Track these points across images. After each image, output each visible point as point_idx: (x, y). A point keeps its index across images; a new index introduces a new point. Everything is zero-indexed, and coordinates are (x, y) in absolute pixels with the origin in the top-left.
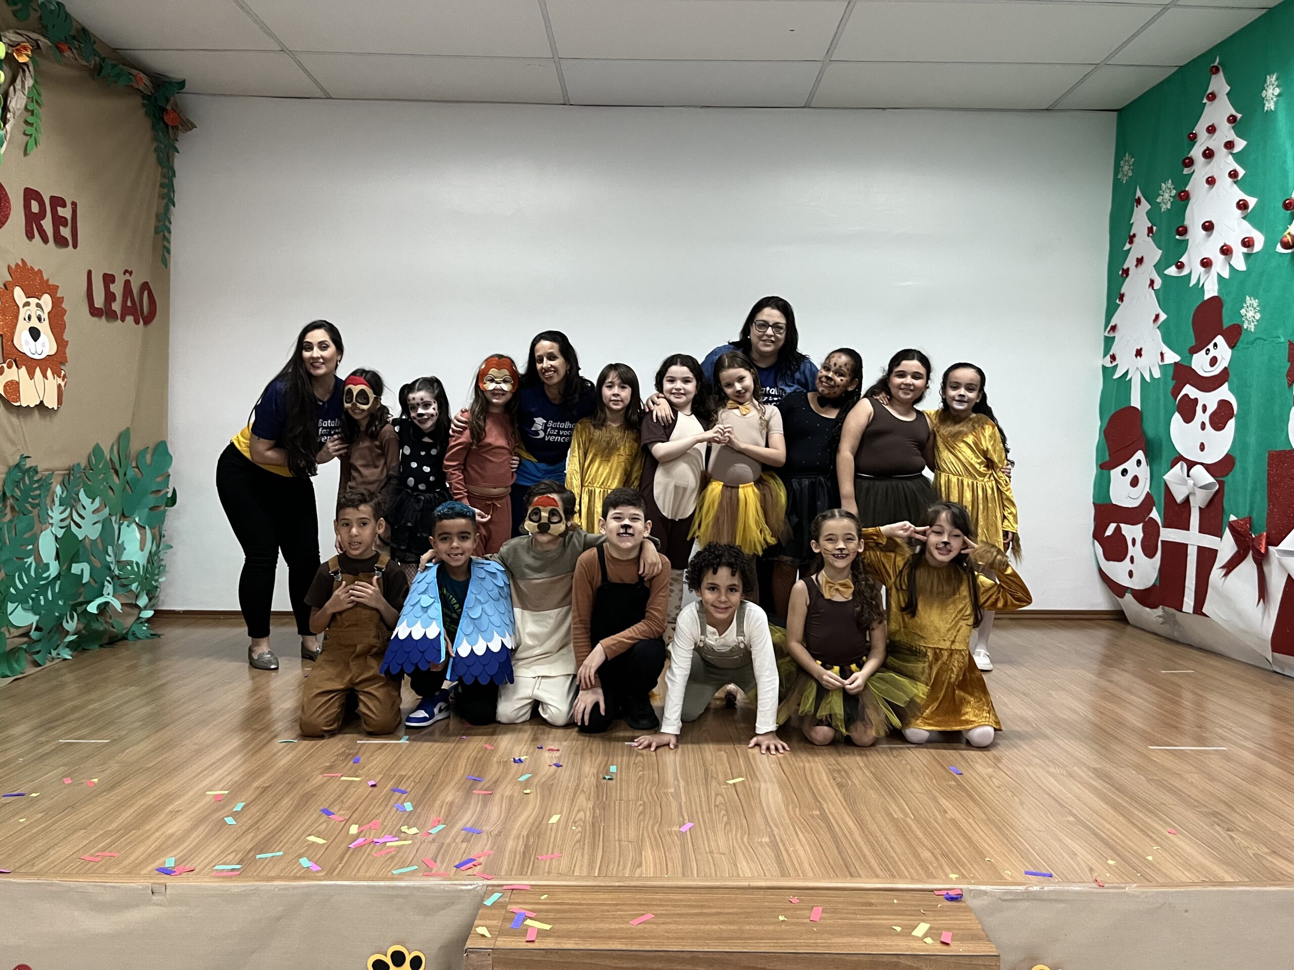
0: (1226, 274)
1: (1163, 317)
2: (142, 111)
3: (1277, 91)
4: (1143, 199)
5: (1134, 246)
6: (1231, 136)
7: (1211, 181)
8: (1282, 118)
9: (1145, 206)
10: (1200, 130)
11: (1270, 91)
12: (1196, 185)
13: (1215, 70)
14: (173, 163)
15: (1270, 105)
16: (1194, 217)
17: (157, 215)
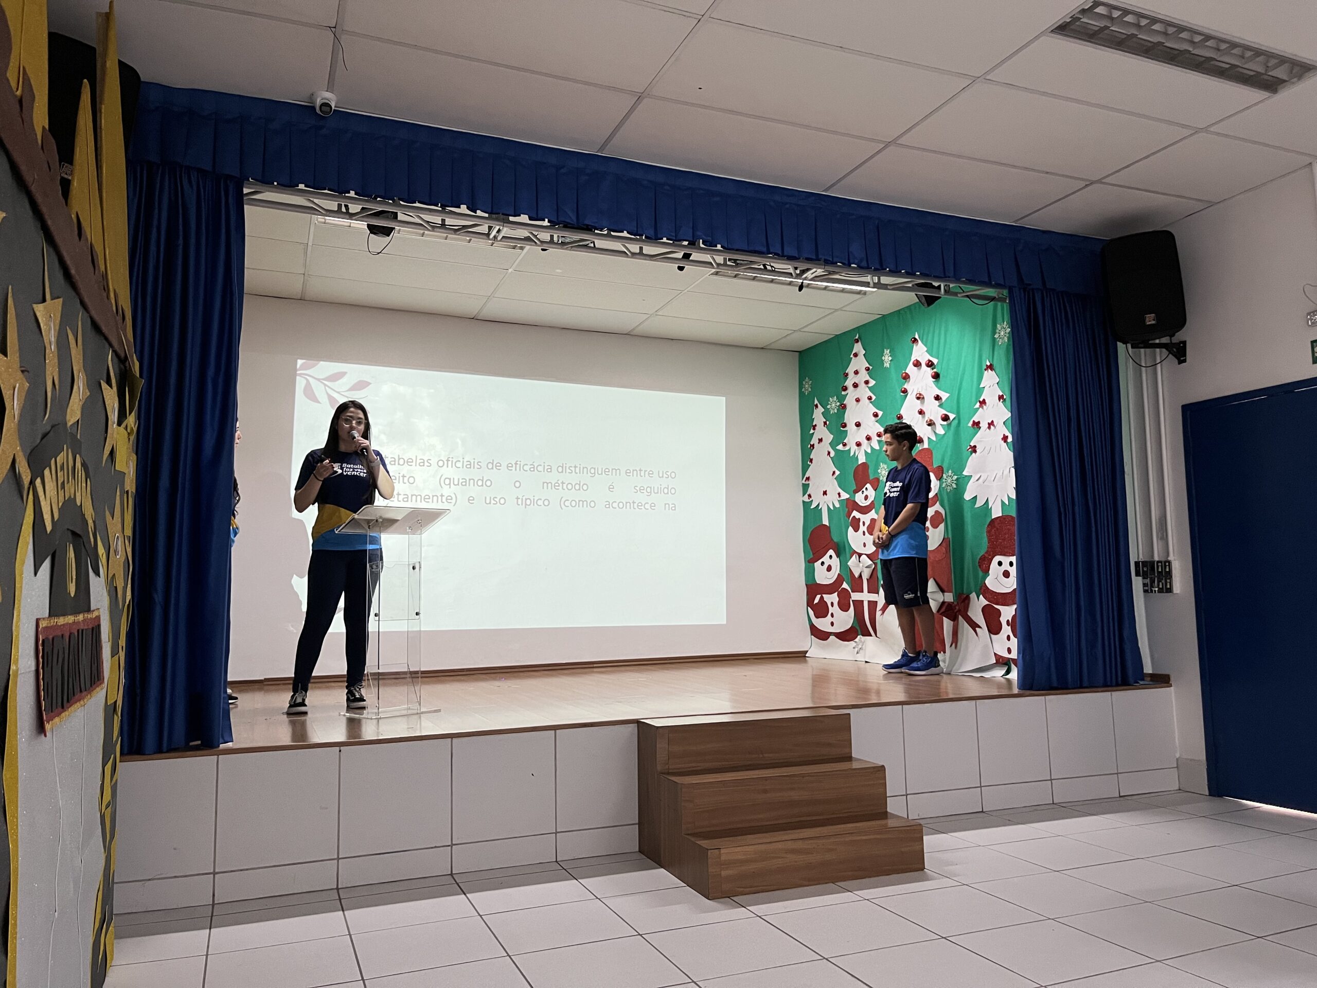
0: (869, 451)
1: (837, 473)
3: (890, 358)
4: (819, 405)
5: (816, 431)
6: (868, 378)
7: (858, 400)
8: (893, 371)
9: (821, 409)
10: (850, 370)
11: (887, 358)
12: (849, 401)
13: (857, 341)
15: (887, 365)
16: (850, 418)
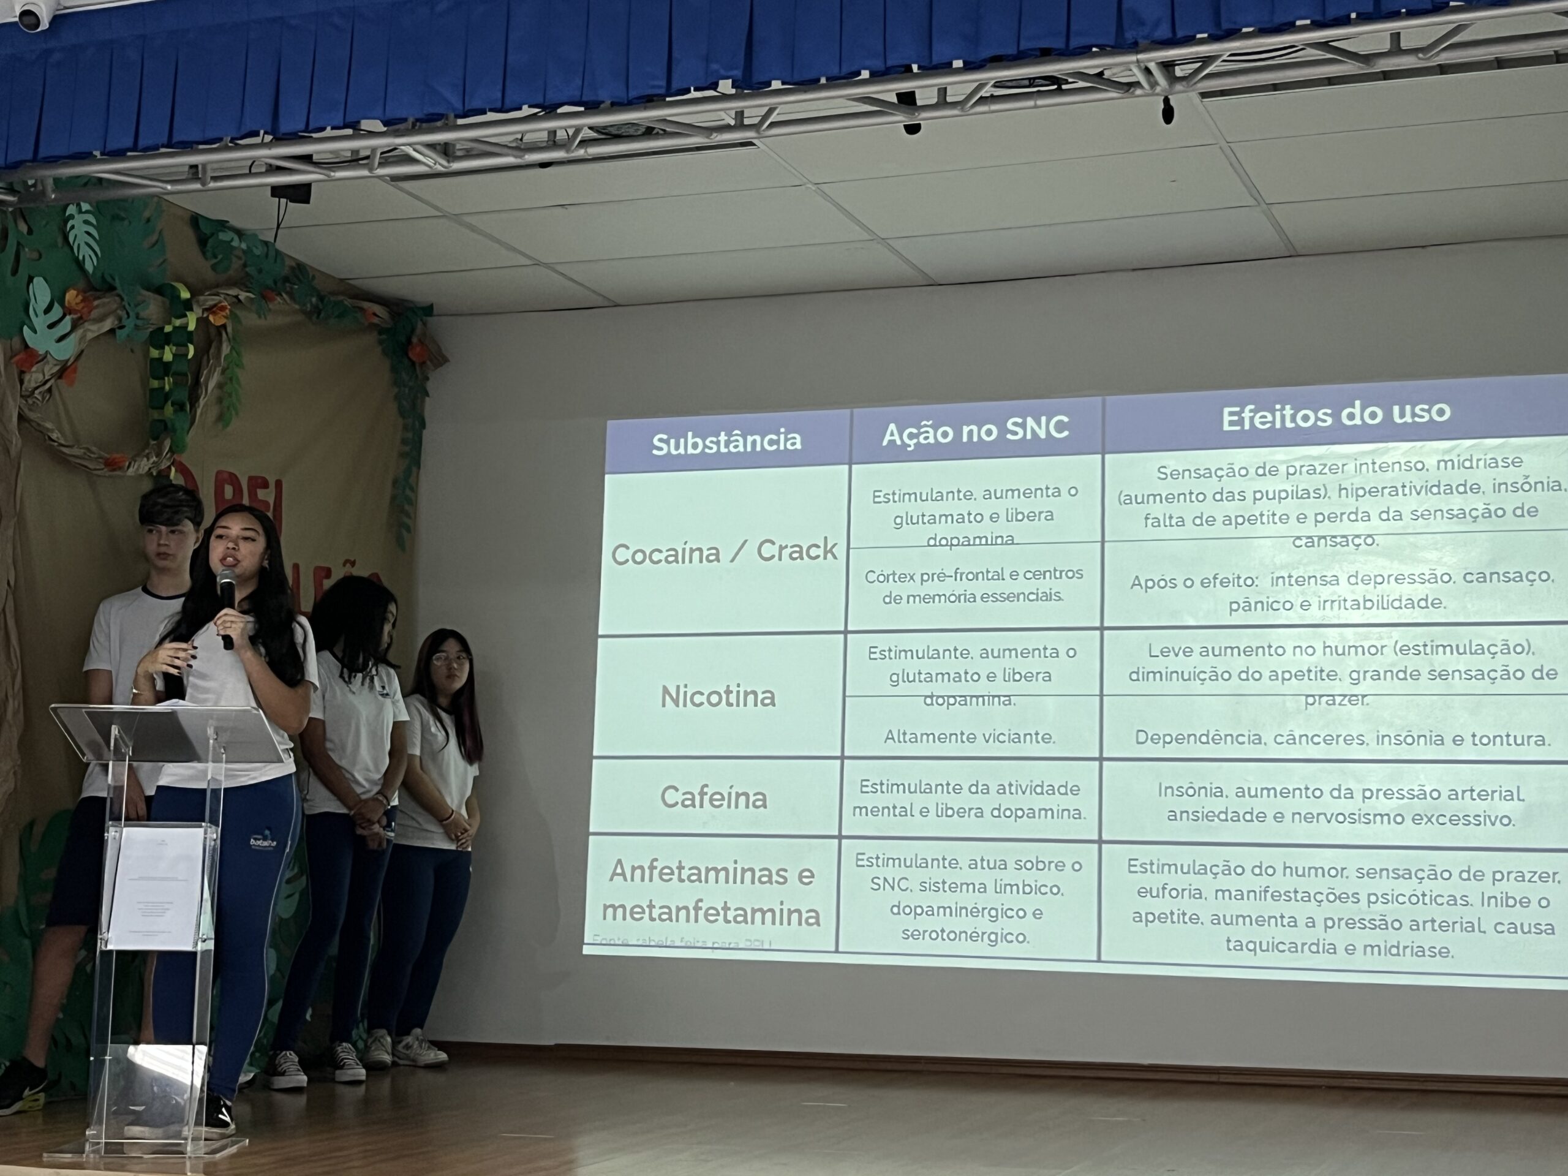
2: (379, 349)
14: (423, 410)
17: (395, 482)
